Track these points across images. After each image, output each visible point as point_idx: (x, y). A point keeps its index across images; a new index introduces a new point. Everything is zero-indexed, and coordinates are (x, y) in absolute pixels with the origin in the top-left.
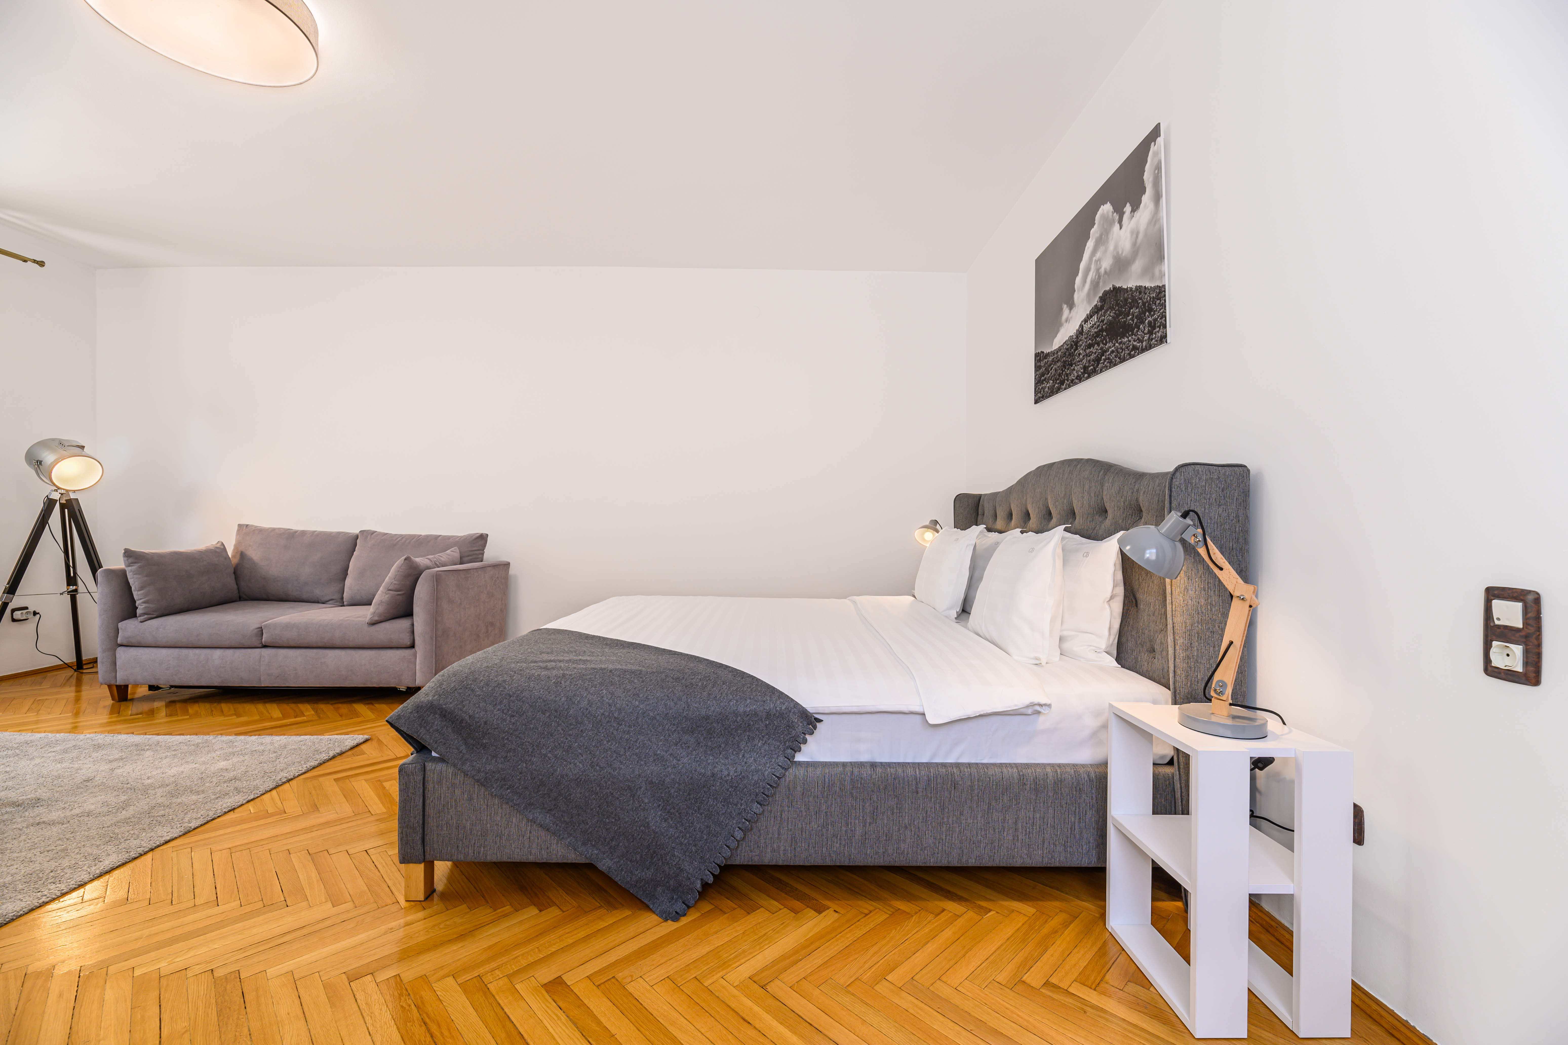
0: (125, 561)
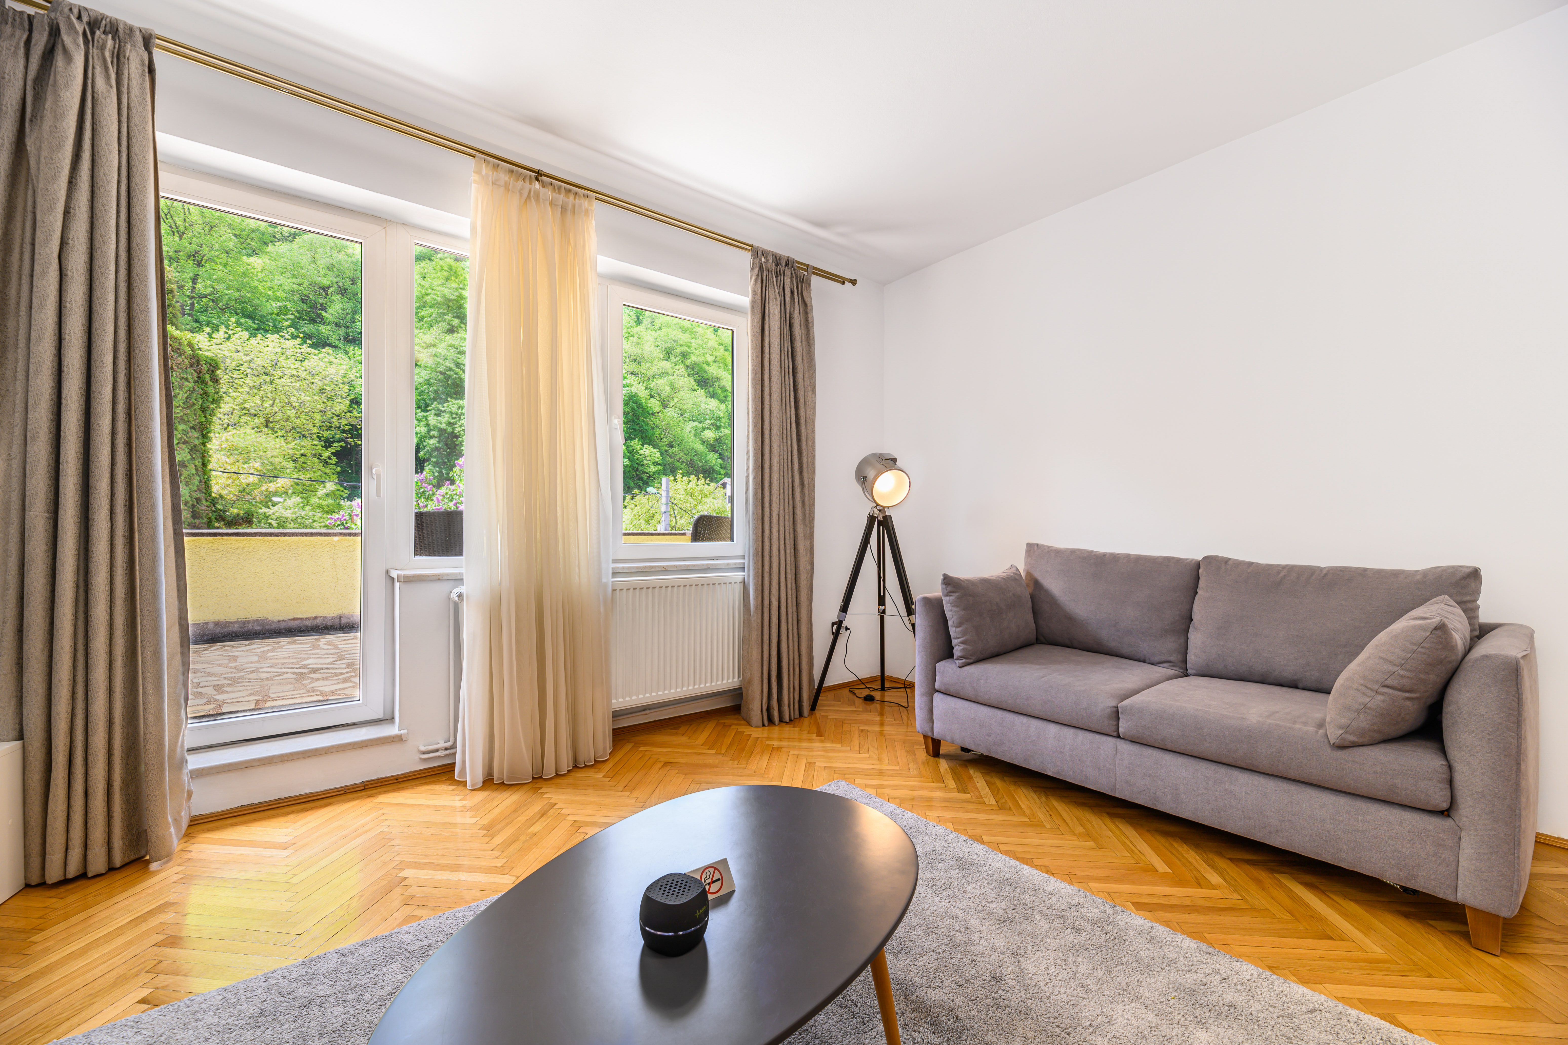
0: (943, 589)
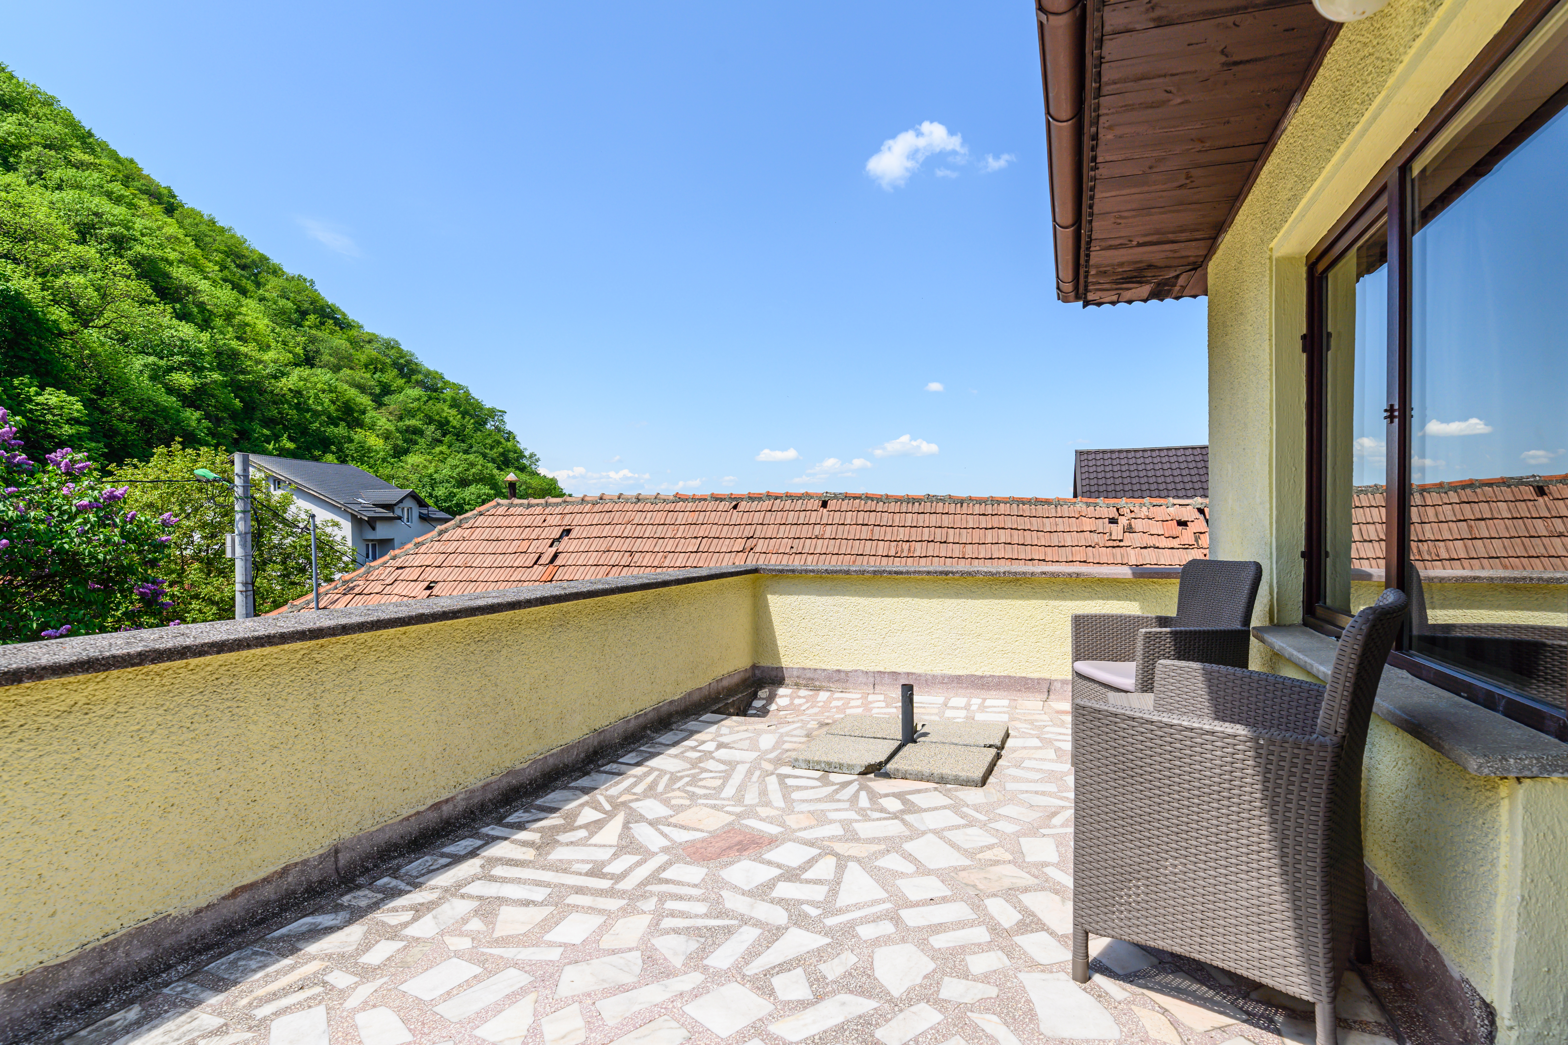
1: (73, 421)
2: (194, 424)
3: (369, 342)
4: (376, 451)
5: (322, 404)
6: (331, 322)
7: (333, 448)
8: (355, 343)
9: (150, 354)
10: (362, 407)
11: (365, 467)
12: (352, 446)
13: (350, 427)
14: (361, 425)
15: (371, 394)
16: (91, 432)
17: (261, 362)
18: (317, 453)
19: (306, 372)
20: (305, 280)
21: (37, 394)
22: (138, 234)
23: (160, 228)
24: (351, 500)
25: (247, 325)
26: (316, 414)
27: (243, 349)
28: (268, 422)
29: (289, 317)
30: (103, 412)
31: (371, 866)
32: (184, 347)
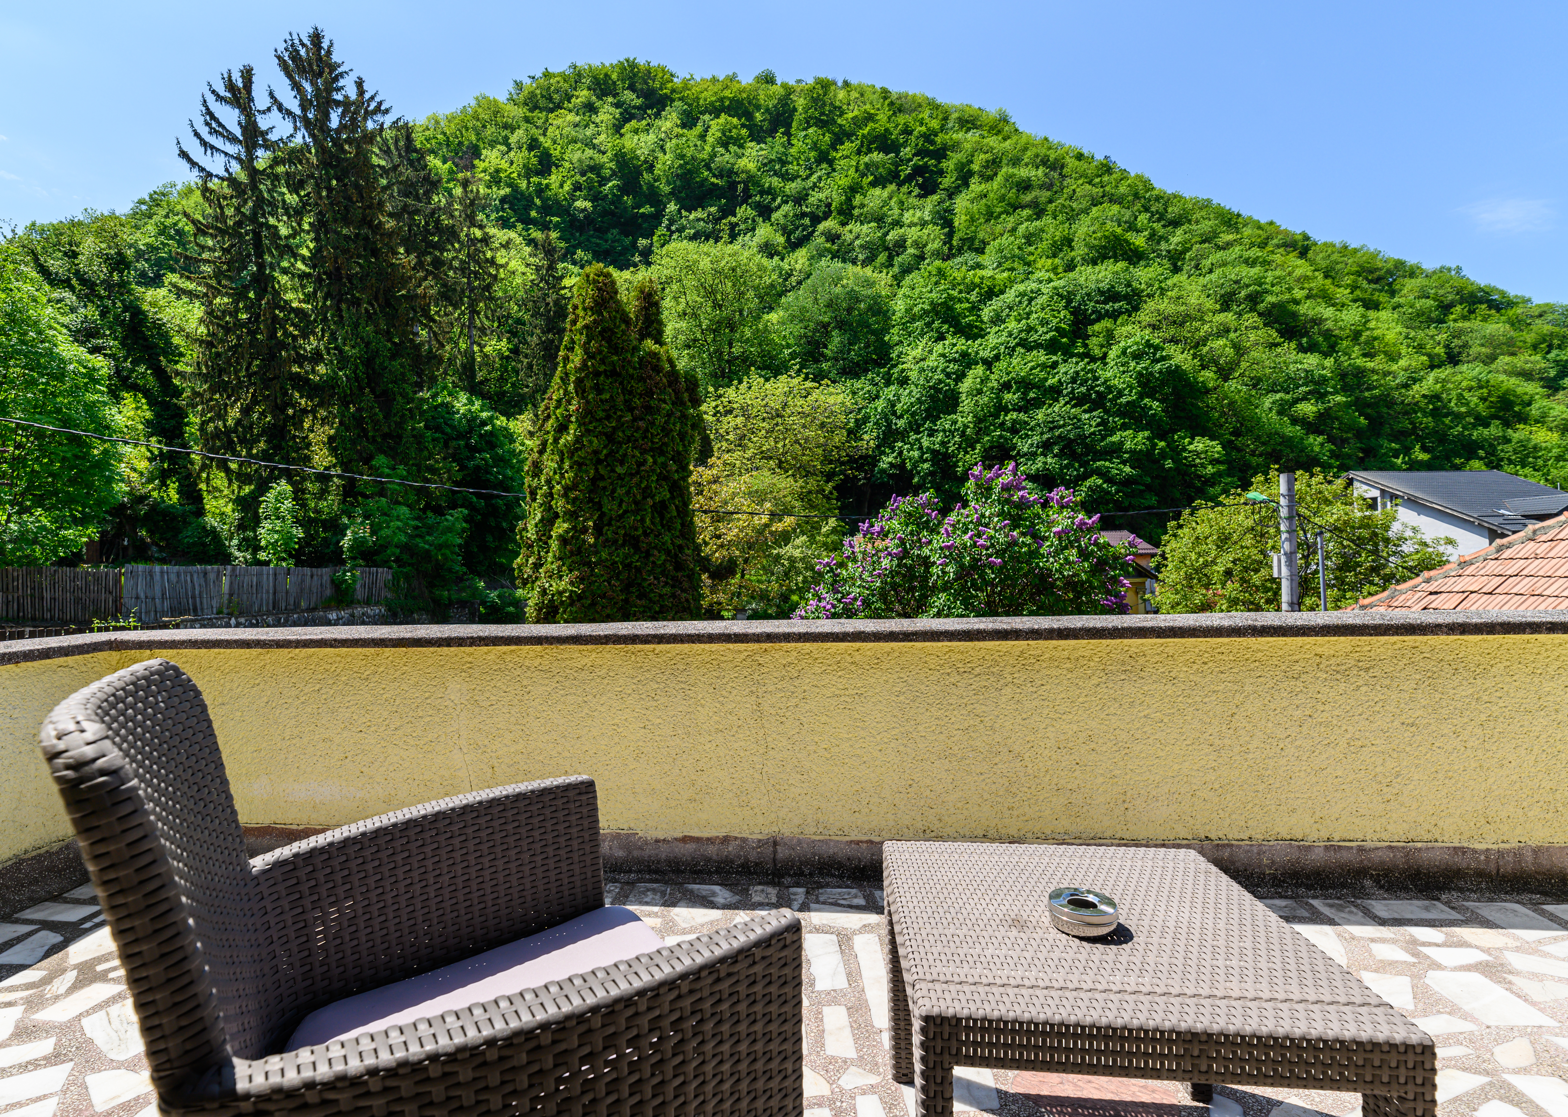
1: (1214, 462)
2: (1317, 449)
3: (1540, 316)
4: (1546, 448)
5: (1467, 404)
6: (1484, 306)
7: (1481, 453)
8: (1517, 323)
9: (1277, 392)
10: (1526, 398)
11: (1528, 470)
12: (1509, 448)
13: (1507, 424)
14: (1523, 419)
15: (1541, 379)
16: (1228, 469)
17: (1389, 373)
18: (1458, 461)
19: (1445, 372)
20: (1449, 270)
21: (1190, 443)
22: (1268, 287)
23: (1290, 274)
24: (1489, 512)
25: (1375, 339)
26: (1458, 417)
27: (1370, 365)
28: (1399, 436)
29: (1429, 317)
30: (1239, 450)
31: (807, 872)
32: (1309, 377)
